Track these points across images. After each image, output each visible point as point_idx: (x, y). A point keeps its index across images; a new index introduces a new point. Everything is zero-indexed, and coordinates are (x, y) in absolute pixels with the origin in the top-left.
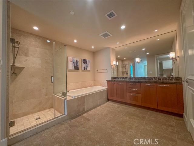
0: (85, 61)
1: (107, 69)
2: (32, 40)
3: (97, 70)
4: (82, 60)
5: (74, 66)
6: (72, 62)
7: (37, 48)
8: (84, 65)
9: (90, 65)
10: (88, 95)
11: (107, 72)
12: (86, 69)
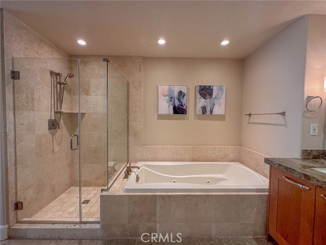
0: (206, 92)
1: (283, 114)
2: (94, 66)
3: (250, 115)
4: (198, 89)
5: (172, 107)
6: (167, 97)
7: (102, 78)
8: (202, 102)
9: (222, 100)
10: (170, 196)
11: (286, 125)
12: (208, 112)
